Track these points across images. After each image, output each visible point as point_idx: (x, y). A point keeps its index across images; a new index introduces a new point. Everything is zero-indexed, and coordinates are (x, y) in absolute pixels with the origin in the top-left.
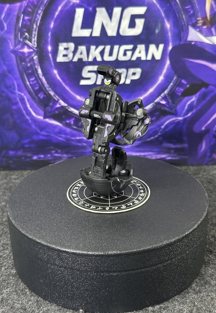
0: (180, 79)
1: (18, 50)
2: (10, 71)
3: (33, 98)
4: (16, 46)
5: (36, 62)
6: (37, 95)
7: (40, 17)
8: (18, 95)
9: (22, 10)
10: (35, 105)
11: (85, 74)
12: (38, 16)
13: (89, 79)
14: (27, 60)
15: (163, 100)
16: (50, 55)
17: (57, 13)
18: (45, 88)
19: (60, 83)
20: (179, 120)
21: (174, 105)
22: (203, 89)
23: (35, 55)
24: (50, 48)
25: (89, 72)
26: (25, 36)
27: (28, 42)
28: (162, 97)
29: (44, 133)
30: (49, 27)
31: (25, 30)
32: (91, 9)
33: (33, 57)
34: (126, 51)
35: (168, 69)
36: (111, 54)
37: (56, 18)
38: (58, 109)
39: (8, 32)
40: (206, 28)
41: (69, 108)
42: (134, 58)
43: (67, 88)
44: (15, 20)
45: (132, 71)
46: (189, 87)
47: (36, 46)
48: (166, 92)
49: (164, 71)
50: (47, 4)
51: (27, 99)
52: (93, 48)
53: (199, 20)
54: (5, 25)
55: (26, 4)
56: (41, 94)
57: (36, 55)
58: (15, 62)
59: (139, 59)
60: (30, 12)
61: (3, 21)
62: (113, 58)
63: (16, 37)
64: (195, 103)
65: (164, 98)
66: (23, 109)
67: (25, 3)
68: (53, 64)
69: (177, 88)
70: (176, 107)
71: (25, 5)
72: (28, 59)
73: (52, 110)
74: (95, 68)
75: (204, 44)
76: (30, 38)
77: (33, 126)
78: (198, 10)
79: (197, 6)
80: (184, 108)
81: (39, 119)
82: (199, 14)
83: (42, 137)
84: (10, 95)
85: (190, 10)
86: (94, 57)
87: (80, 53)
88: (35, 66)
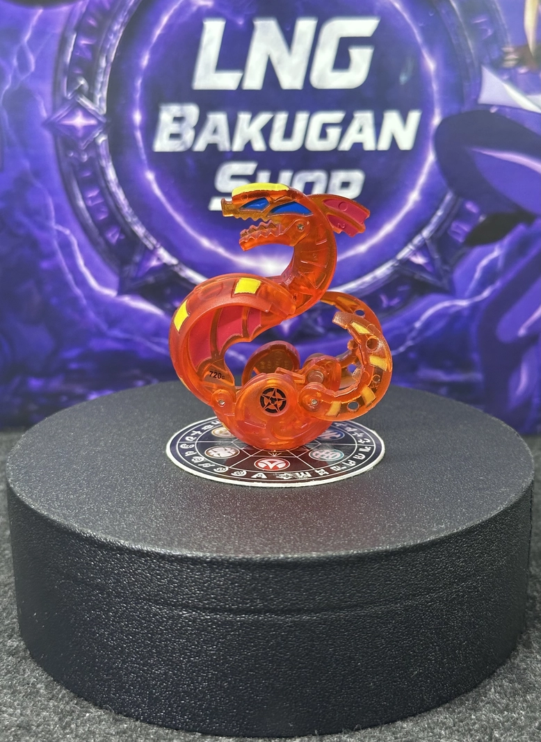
0: (461, 200)
1: (59, 121)
2: (40, 172)
3: (93, 243)
4: (55, 109)
5: (104, 151)
6: (102, 234)
7: (115, 41)
8: (55, 233)
9: (75, 22)
10: (97, 260)
11: (224, 181)
12: (112, 37)
14: (82, 145)
15: (418, 254)
16: (139, 135)
17: (158, 32)
19: (161, 205)
20: (460, 308)
21: (446, 268)
22: (521, 228)
23: (102, 135)
24: (137, 117)
25: (235, 177)
26: (79, 88)
27: (85, 101)
28: (415, 246)
29: (117, 333)
30: (138, 65)
31: (78, 72)
32: (241, 22)
33: (95, 139)
34: (325, 127)
35: (431, 174)
36: (288, 134)
37: (155, 43)
38: (154, 270)
39: (39, 75)
40: (526, 73)
41: (181, 269)
42: (346, 146)
43: (179, 218)
44: (54, 46)
45: (340, 176)
46: (484, 221)
47: (105, 109)
48: (426, 233)
49: (422, 179)
50: (135, 9)
51: (79, 245)
52: (244, 117)
53: (507, 53)
54: (32, 59)
55: (84, 9)
56: (113, 232)
57: (105, 134)
58: (50, 150)
59: (358, 146)
60: (92, 27)
61: (27, 48)
62: (292, 145)
63: (56, 87)
64: (500, 264)
65: (422, 249)
66: (66, 269)
67: (81, 6)
68: (144, 157)
69: (454, 225)
70: (452, 272)
71: (81, 12)
72: (83, 142)
73: (140, 274)
74: (249, 168)
75: (520, 111)
76: (91, 91)
77: (91, 315)
78: (506, 27)
79: (503, 19)
80: (472, 277)
81: (107, 296)
82: (509, 38)
83: (111, 345)
84: (37, 233)
85: (484, 27)
86: (246, 141)
87: (213, 129)
88: (99, 163)
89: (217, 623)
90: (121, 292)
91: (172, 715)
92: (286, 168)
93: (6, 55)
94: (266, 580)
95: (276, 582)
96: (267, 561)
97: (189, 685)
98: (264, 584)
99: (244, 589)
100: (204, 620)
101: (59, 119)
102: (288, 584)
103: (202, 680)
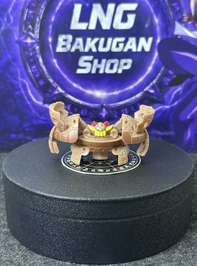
0: (167, 70)
1: (22, 41)
2: (14, 60)
3: (34, 85)
4: (20, 36)
5: (38, 52)
6: (37, 82)
7: (42, 12)
8: (20, 82)
9: (27, 5)
10: (36, 91)
11: (81, 63)
12: (41, 10)
13: (84, 68)
14: (30, 49)
15: (151, 89)
16: (51, 46)
17: (58, 8)
18: (45, 76)
19: (59, 71)
20: (166, 109)
21: (162, 94)
22: (188, 80)
23: (37, 46)
24: (50, 39)
25: (86, 61)
26: (29, 29)
27: (31, 34)
29: (43, 118)
30: (50, 20)
31: (28, 23)
32: (88, 5)
33: (35, 47)
34: (118, 43)
35: (156, 60)
36: (105, 45)
37: (56, 13)
38: (56, 95)
39: (14, 24)
40: (191, 24)
41: (66, 95)
42: (126, 50)
43: (65, 76)
44: (20, 14)
45: (123, 61)
46: (176, 77)
47: (38, 37)
48: (154, 82)
49: (153, 62)
51: (29, 86)
52: (89, 40)
53: (184, 17)
54: (12, 18)
56: (41, 81)
58: (19, 51)
59: (130, 50)
60: (33, 7)
61: (10, 14)
62: (106, 50)
63: (21, 29)
64: (181, 93)
65: (153, 87)
66: (24, 95)
68: (53, 54)
69: (164, 79)
70: (163, 96)
71: (30, 1)
73: (51, 96)
74: (90, 58)
75: (189, 38)
76: (33, 30)
77: (34, 111)
78: (184, 7)
79: (183, 4)
80: (171, 97)
81: (39, 104)
82: (185, 11)
83: (41, 122)
84: (14, 81)
85: (176, 7)
86: (90, 48)
87: (78, 44)
88: (36, 56)
89: (92, 224)
90: (44, 103)
91: (75, 258)
92: (104, 58)
93: (2, 17)
94: (110, 207)
95: (114, 208)
96: (111, 200)
97: (81, 247)
98: (110, 209)
99: (103, 211)
100: (87, 223)
101: (22, 40)
102: (119, 208)
103: (86, 245)
